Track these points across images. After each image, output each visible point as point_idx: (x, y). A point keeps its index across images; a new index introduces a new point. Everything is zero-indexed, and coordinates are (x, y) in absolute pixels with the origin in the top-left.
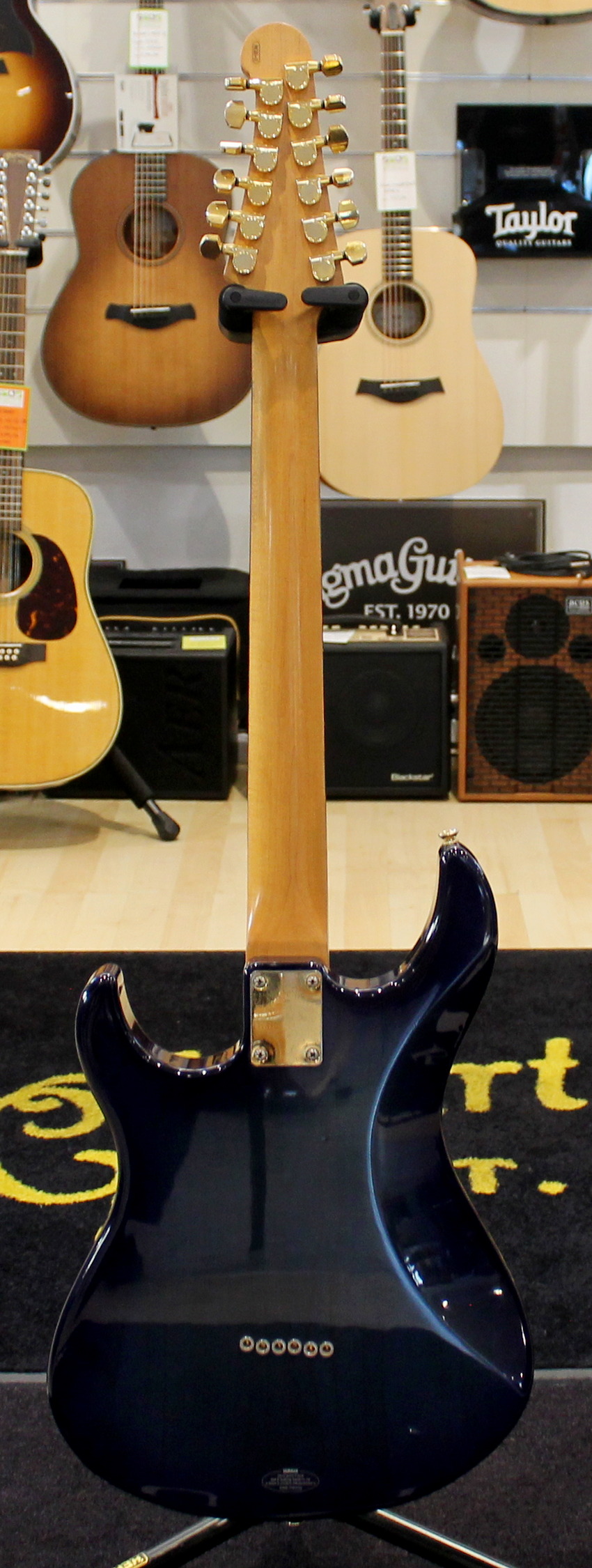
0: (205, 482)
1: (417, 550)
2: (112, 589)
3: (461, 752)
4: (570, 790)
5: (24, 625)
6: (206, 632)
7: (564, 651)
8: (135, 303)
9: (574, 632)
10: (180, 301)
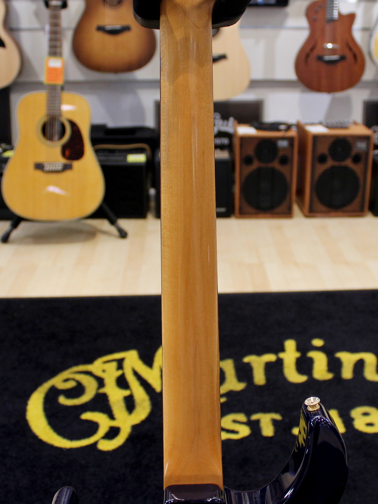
0: (136, 94)
2: (101, 135)
5: (64, 154)
6: (137, 153)
7: (277, 161)
8: (107, 24)
9: (281, 154)
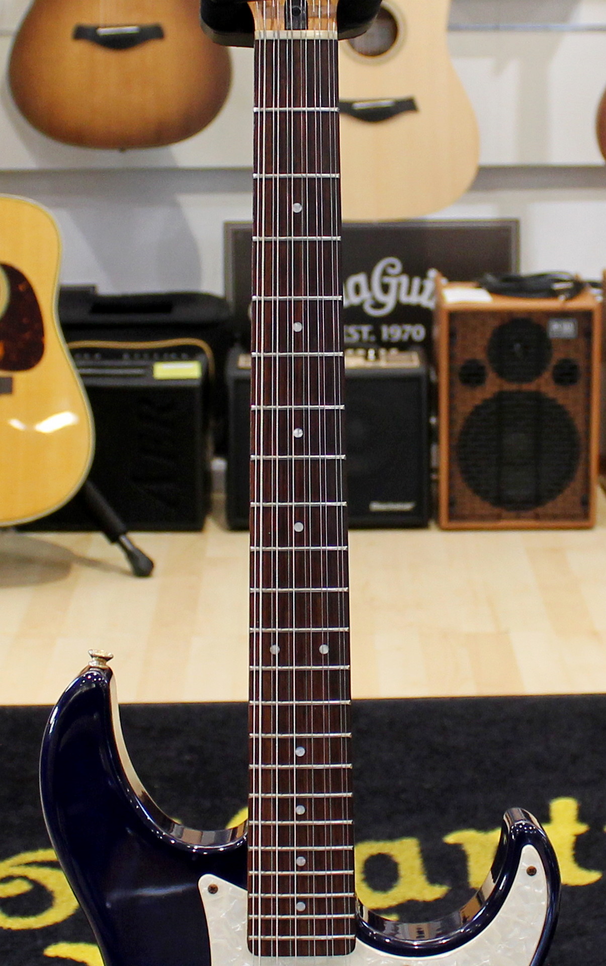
0: (175, 205)
1: (391, 271)
2: (81, 314)
3: (443, 477)
4: (555, 517)
6: (179, 358)
7: (547, 375)
8: (101, 22)
9: (557, 356)
10: (149, 20)
